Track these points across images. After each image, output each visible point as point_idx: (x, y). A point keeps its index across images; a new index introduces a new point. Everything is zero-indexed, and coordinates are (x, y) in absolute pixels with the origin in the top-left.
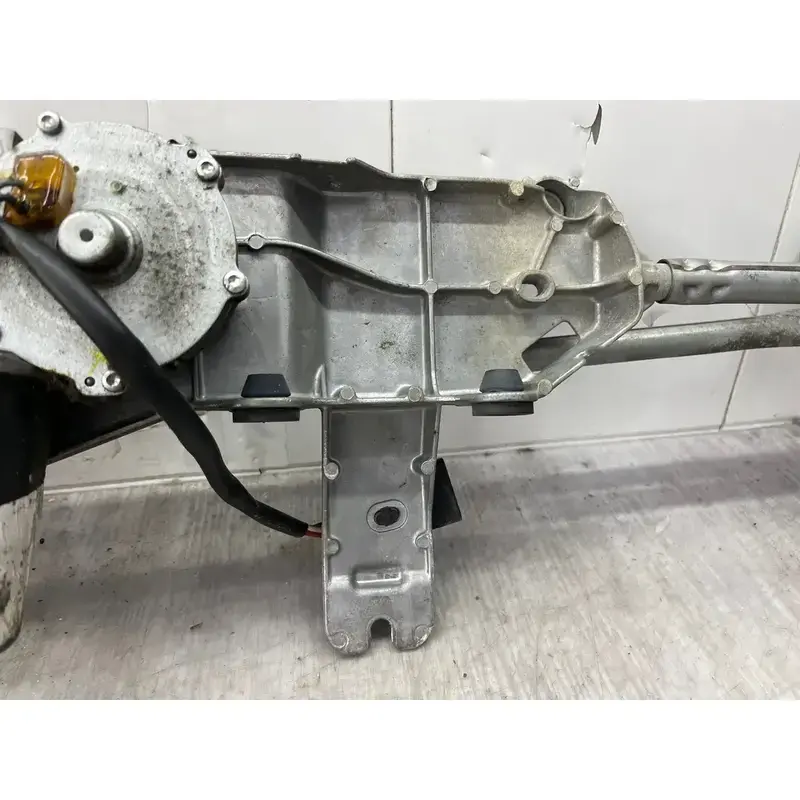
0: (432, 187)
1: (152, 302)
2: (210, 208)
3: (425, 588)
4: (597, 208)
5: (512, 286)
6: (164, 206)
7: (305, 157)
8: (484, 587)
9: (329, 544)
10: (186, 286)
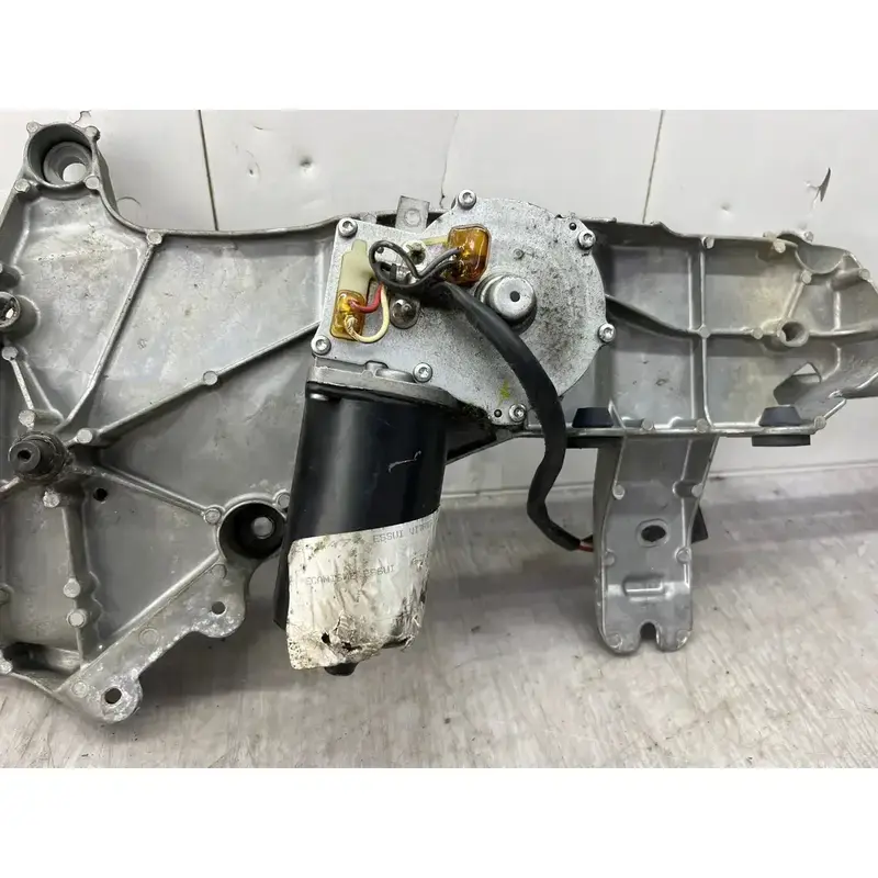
0: (710, 245)
1: (543, 348)
2: (587, 271)
3: (686, 596)
4: (841, 262)
5: (772, 332)
6: (552, 270)
7: (620, 220)
8: (717, 598)
9: (606, 557)
10: (569, 336)
